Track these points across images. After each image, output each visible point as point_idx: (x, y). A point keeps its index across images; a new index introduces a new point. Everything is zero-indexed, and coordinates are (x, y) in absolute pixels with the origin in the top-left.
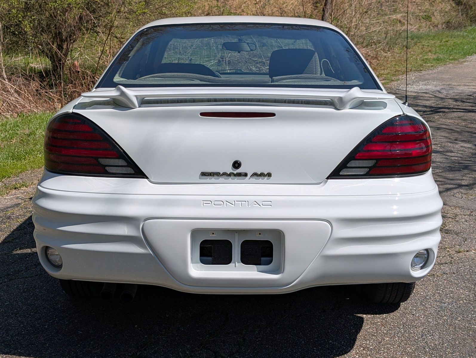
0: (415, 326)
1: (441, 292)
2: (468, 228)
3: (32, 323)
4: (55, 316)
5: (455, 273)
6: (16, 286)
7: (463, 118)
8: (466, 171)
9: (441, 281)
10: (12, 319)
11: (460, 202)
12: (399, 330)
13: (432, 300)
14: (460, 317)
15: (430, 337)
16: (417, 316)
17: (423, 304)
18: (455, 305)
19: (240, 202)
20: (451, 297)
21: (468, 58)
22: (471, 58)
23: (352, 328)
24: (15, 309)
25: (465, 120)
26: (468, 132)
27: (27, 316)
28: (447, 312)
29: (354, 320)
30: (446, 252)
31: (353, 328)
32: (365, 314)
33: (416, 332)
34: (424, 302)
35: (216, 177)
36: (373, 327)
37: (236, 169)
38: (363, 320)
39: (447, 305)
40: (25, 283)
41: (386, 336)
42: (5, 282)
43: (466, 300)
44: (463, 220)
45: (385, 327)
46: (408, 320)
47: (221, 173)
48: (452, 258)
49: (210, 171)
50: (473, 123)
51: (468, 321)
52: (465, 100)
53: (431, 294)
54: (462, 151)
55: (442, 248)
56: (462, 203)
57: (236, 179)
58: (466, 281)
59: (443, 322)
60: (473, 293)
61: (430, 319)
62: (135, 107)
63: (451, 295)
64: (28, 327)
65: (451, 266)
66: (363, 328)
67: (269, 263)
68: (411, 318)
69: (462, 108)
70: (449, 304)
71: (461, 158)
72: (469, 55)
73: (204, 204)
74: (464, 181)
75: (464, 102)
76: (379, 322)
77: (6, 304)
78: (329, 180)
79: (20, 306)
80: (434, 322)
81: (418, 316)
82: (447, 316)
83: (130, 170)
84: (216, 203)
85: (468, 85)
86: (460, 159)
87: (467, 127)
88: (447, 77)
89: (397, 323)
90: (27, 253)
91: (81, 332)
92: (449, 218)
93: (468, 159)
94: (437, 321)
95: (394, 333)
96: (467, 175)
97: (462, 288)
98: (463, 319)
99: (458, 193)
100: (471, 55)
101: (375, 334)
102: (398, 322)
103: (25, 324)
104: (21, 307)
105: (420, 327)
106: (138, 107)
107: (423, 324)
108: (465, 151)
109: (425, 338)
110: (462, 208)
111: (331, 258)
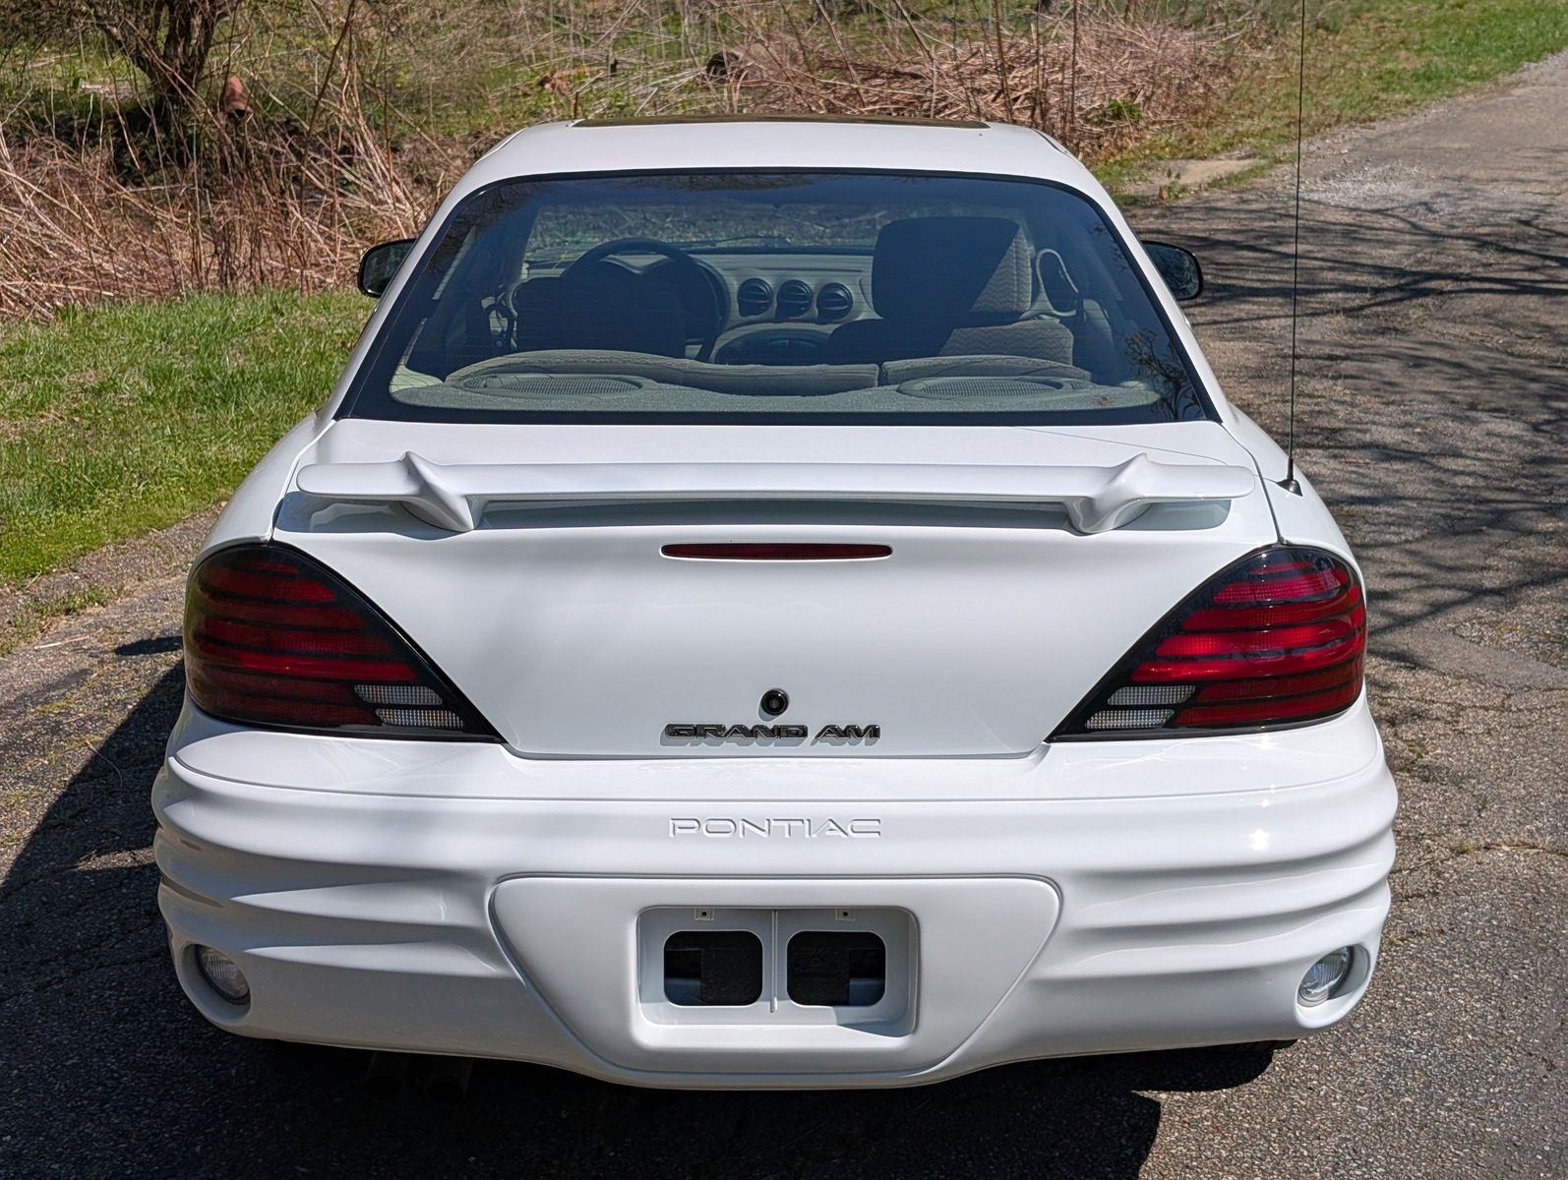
0: (1316, 1130)
1: (1398, 1005)
2: (1494, 760)
3: (155, 1135)
4: (224, 1110)
5: (1445, 929)
6: (94, 997)
7: (1500, 316)
8: (1498, 535)
9: (1402, 963)
10: (92, 1121)
11: (1476, 657)
12: (1266, 1145)
13: (1371, 1036)
14: (1453, 1097)
15: (1358, 1173)
16: (1322, 1093)
17: (1343, 1048)
18: (1441, 1050)
19: (786, 824)
20: (1429, 1023)
21: (1528, 69)
22: (1538, 72)
23: (1123, 1141)
24: (98, 1084)
25: (1505, 325)
26: (1514, 373)
27: (137, 1109)
28: (1414, 1079)
29: (1132, 1111)
30: (1422, 854)
31: (1127, 1141)
32: (1166, 1089)
33: (1316, 1152)
34: (1345, 1044)
35: (711, 738)
36: (1188, 1138)
37: (771, 716)
38: (1159, 1112)
39: (1417, 1052)
40: (121, 984)
41: (1226, 1168)
42: (61, 980)
43: (1473, 1032)
44: (1480, 728)
45: (1224, 1137)
46: (1295, 1110)
47: (728, 728)
48: (1439, 875)
49: (695, 720)
50: (1530, 338)
51: (1476, 1109)
52: (1510, 245)
53: (1367, 1014)
54: (1493, 450)
55: (1408, 838)
56: (1478, 660)
57: (773, 746)
58: (1477, 963)
59: (1398, 1113)
60: (1495, 1007)
61: (1361, 1104)
62: (464, 529)
63: (1429, 1014)
64: (143, 1152)
65: (1435, 906)
66: (1157, 1140)
67: (873, 997)
68: (1303, 1103)
69: (1498, 275)
70: (1423, 1049)
71: (1485, 477)
72: (1530, 61)
73: (678, 831)
74: (1491, 574)
75: (1506, 250)
76: (1205, 1118)
77: (69, 1063)
78: (1054, 746)
79: (112, 1071)
80: (1372, 1117)
81: (1326, 1094)
82: (1414, 1093)
83: (451, 719)
84: (713, 826)
85: (1522, 181)
86: (1481, 483)
87: (1512, 354)
88: (1456, 146)
89: (1259, 1120)
90: (121, 868)
91: (303, 1170)
92: (1438, 719)
93: (1508, 484)
94: (1383, 1112)
95: (1252, 1157)
96: (1502, 551)
97: (1463, 989)
98: (1462, 1104)
99: (1470, 620)
100: (1539, 57)
101: (1195, 1164)
102: (1263, 1119)
103: (133, 1141)
104: (116, 1075)
105: (1330, 1133)
106: (472, 526)
107: (1338, 1124)
108: (1499, 452)
109: (1342, 1175)
110: (1477, 679)
111: (1058, 986)
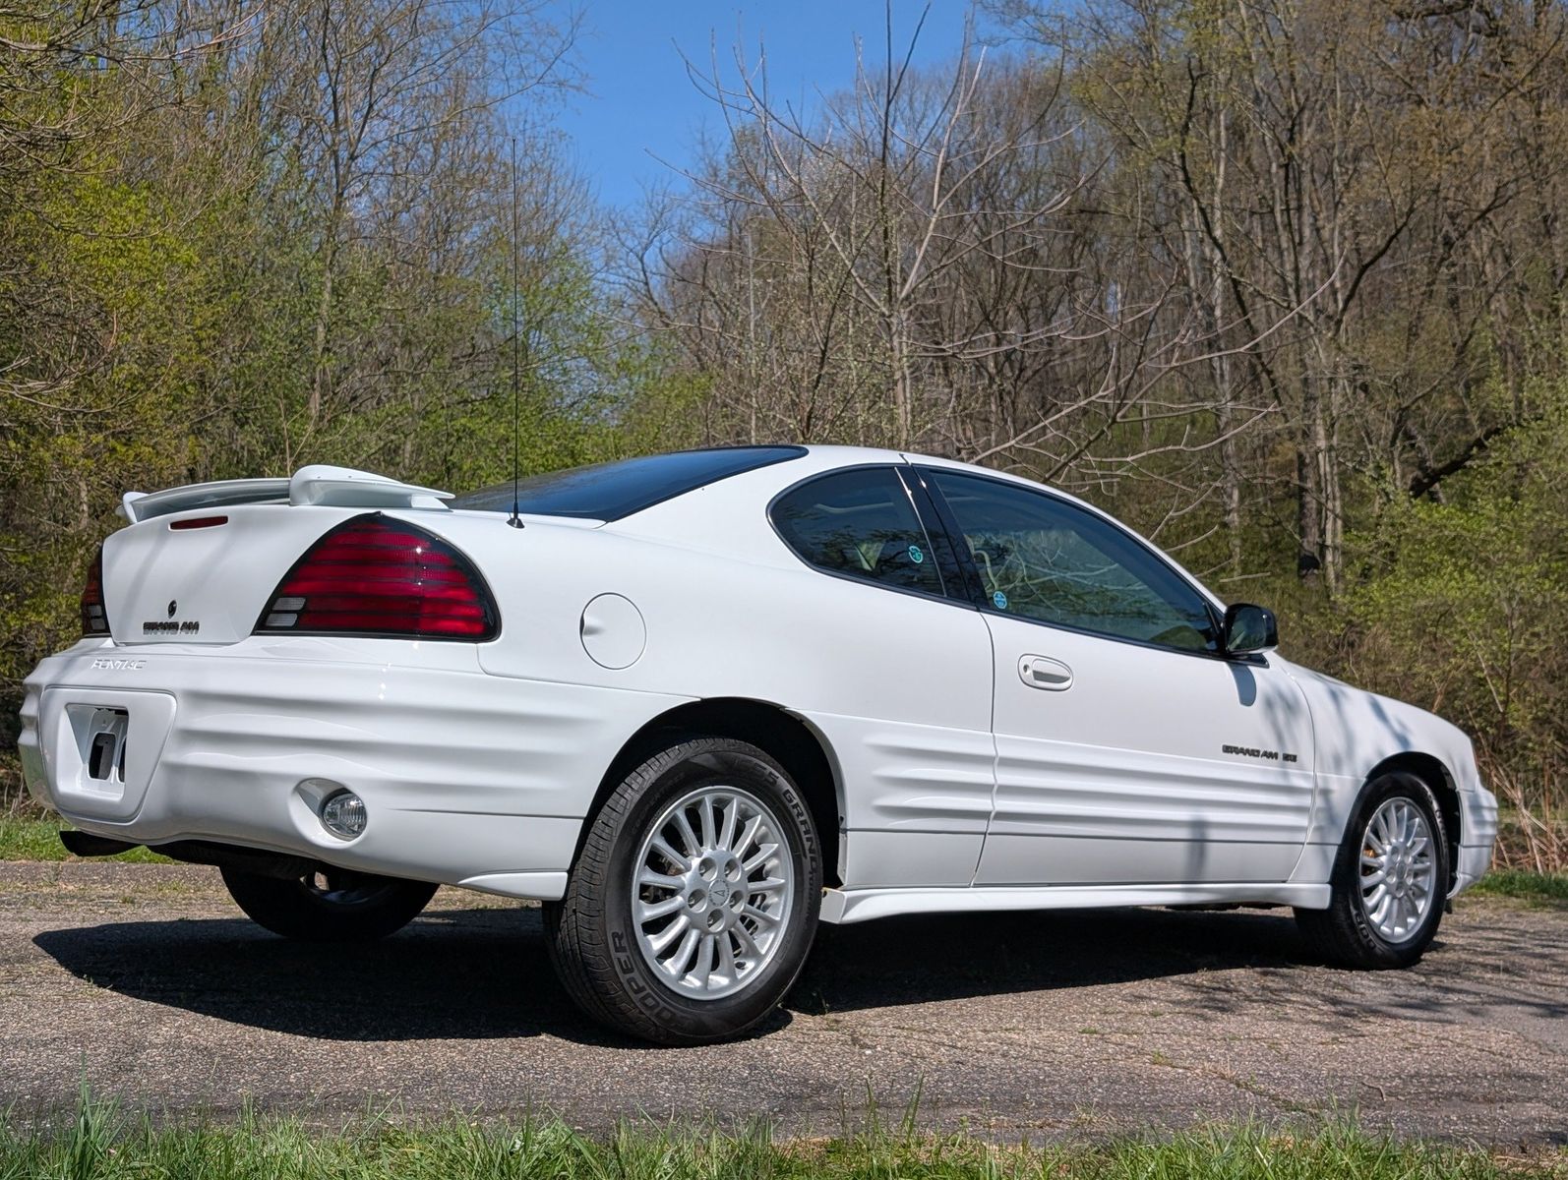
19: (121, 662)
35: (155, 630)
57: (168, 636)
73: (93, 665)
84: (104, 663)
111: (176, 770)
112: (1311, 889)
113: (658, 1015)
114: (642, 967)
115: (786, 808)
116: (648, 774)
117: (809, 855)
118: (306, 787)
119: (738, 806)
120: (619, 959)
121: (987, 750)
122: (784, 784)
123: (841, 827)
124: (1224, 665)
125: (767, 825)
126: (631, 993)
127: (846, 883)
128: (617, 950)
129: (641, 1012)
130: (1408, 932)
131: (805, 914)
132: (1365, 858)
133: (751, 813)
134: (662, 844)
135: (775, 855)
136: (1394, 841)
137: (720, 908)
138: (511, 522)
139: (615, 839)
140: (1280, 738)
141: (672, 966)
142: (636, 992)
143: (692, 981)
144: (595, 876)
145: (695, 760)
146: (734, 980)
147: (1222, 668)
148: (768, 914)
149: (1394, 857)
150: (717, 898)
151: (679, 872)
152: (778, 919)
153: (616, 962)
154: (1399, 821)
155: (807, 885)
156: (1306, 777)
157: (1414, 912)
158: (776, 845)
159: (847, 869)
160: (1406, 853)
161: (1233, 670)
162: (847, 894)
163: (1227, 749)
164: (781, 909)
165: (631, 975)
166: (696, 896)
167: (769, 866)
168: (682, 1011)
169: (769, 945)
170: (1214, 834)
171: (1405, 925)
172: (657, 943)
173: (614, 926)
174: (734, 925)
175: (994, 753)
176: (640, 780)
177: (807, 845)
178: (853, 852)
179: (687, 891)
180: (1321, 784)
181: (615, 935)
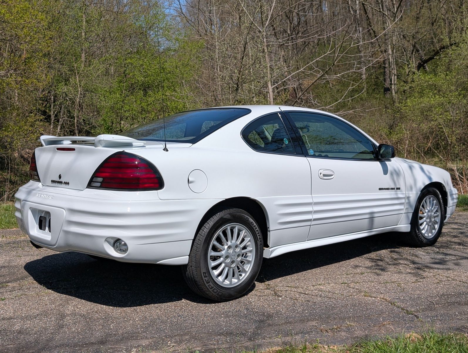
19: (46, 196)
35: (55, 183)
57: (60, 185)
73: (37, 195)
83: (38, 178)
84: (40, 195)
106: (45, 145)
111: (67, 233)
112: (404, 227)
113: (218, 294)
114: (212, 281)
115: (252, 227)
116: (211, 223)
117: (259, 240)
118: (108, 240)
119: (238, 228)
120: (205, 280)
121: (310, 201)
122: (251, 220)
123: (268, 230)
124: (378, 162)
125: (246, 233)
126: (210, 289)
127: (270, 247)
128: (205, 277)
129: (213, 294)
130: (432, 234)
131: (259, 258)
132: (420, 215)
133: (242, 229)
134: (216, 243)
135: (249, 241)
136: (428, 208)
137: (234, 260)
138: (164, 150)
139: (202, 244)
140: (395, 183)
141: (221, 279)
142: (211, 288)
143: (227, 282)
144: (197, 256)
145: (225, 217)
146: (239, 280)
147: (378, 163)
148: (248, 259)
149: (429, 213)
150: (233, 257)
151: (221, 250)
152: (251, 260)
153: (204, 281)
154: (430, 202)
155: (259, 249)
156: (403, 194)
157: (434, 229)
158: (249, 238)
159: (270, 242)
160: (432, 211)
161: (381, 164)
162: (271, 249)
163: (380, 189)
164: (251, 257)
165: (209, 284)
166: (227, 257)
167: (247, 244)
168: (225, 292)
169: (249, 268)
170: (376, 215)
171: (432, 233)
172: (216, 272)
173: (203, 270)
174: (238, 264)
175: (312, 201)
176: (208, 225)
177: (259, 237)
178: (272, 237)
179: (224, 256)
180: (407, 195)
181: (204, 273)
